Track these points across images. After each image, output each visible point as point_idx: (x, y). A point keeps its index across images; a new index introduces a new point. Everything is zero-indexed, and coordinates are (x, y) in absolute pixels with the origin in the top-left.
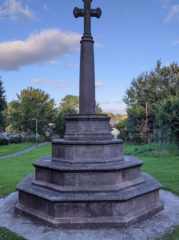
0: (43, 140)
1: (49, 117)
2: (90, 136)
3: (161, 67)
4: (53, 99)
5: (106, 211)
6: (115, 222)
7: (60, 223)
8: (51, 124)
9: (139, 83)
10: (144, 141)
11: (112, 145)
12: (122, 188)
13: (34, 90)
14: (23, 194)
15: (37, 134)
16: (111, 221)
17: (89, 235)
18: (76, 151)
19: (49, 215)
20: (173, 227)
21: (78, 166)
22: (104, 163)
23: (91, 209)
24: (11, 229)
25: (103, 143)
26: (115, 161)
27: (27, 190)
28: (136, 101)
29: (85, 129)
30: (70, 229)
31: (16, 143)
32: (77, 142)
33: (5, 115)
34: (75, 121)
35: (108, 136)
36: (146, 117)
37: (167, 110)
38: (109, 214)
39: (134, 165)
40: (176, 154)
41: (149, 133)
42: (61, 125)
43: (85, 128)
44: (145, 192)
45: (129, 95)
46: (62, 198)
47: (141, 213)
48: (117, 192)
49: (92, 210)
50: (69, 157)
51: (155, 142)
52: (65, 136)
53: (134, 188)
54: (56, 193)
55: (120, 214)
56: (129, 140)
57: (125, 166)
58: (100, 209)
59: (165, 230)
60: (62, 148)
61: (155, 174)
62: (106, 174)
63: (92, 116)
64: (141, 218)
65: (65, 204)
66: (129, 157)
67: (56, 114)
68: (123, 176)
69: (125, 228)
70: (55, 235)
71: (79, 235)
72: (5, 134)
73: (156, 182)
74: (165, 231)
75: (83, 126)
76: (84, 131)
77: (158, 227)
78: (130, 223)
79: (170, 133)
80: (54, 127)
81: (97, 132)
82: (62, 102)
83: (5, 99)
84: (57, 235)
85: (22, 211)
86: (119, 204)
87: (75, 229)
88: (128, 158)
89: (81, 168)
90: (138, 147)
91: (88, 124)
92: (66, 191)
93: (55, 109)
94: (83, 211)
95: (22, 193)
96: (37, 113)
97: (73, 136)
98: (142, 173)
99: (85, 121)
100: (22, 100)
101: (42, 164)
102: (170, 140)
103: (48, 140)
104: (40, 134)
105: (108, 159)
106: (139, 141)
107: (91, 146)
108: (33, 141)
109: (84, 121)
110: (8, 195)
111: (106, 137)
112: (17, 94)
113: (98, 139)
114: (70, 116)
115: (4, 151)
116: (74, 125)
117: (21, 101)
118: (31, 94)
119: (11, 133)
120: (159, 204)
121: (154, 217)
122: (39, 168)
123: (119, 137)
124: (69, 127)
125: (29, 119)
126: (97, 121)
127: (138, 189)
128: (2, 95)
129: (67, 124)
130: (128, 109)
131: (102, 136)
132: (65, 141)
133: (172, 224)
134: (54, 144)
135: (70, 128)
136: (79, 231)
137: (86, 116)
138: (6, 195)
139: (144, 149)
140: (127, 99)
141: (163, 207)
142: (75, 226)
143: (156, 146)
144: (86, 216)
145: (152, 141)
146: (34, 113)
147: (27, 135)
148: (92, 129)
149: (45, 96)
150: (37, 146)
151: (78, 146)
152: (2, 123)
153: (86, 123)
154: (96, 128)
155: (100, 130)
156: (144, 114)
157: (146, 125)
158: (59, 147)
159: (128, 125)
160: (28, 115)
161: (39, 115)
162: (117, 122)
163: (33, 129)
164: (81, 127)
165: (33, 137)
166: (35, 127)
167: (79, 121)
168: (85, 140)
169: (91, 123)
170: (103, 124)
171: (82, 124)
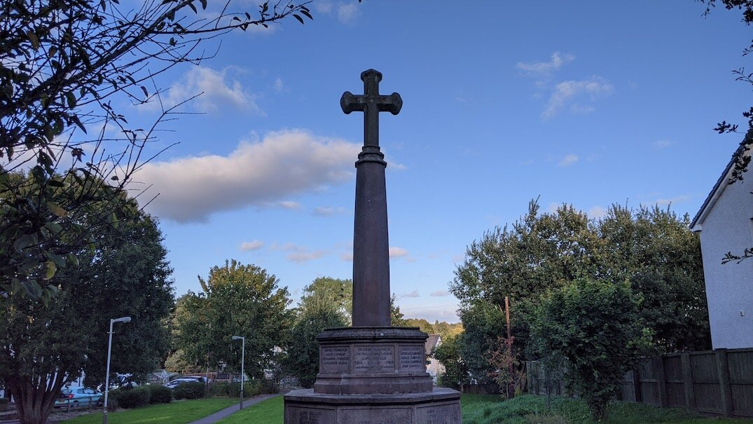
0: (257, 389)
1: (272, 333)
2: (379, 383)
3: (538, 216)
4: (286, 288)
8: (277, 350)
9: (489, 252)
10: (505, 391)
11: (432, 404)
13: (240, 267)
15: (243, 374)
18: (345, 420)
25: (411, 400)
28: (482, 293)
29: (365, 365)
31: (189, 397)
32: (346, 396)
33: (167, 327)
34: (342, 345)
35: (423, 382)
36: (508, 332)
37: (557, 316)
41: (517, 372)
42: (303, 352)
43: (365, 363)
45: (464, 279)
51: (531, 393)
52: (317, 383)
56: (467, 387)
60: (311, 413)
63: (383, 330)
67: (291, 324)
72: (164, 375)
75: (361, 356)
76: (365, 370)
79: (566, 370)
80: (285, 357)
81: (397, 371)
82: (307, 295)
83: (170, 289)
90: (492, 406)
91: (374, 352)
93: (289, 312)
96: (244, 322)
97: (336, 383)
99: (367, 344)
100: (210, 291)
102: (568, 387)
103: (270, 389)
104: (250, 375)
106: (492, 390)
107: (382, 407)
108: (233, 392)
109: (365, 345)
111: (417, 385)
112: (199, 277)
113: (398, 388)
114: (331, 332)
115: (159, 419)
116: (340, 354)
117: (209, 294)
118: (233, 277)
119: (179, 372)
123: (445, 380)
124: (326, 359)
125: (225, 338)
126: (396, 344)
128: (165, 280)
129: (324, 353)
130: (463, 312)
131: (408, 382)
132: (318, 395)
134: (288, 401)
135: (329, 361)
137: (368, 332)
139: (507, 411)
140: (461, 289)
143: (536, 403)
145: (525, 391)
146: (238, 322)
147: (220, 376)
148: (384, 365)
149: (266, 281)
150: (241, 405)
151: (349, 408)
152: (160, 348)
153: (370, 350)
154: (393, 362)
155: (404, 366)
156: (503, 324)
157: (509, 351)
158: (303, 410)
159: (466, 350)
160: (222, 327)
161: (249, 327)
162: (438, 343)
163: (235, 363)
164: (356, 360)
165: (233, 383)
166: (239, 356)
167: (353, 345)
168: (367, 391)
169: (382, 349)
170: (409, 351)
171: (359, 352)
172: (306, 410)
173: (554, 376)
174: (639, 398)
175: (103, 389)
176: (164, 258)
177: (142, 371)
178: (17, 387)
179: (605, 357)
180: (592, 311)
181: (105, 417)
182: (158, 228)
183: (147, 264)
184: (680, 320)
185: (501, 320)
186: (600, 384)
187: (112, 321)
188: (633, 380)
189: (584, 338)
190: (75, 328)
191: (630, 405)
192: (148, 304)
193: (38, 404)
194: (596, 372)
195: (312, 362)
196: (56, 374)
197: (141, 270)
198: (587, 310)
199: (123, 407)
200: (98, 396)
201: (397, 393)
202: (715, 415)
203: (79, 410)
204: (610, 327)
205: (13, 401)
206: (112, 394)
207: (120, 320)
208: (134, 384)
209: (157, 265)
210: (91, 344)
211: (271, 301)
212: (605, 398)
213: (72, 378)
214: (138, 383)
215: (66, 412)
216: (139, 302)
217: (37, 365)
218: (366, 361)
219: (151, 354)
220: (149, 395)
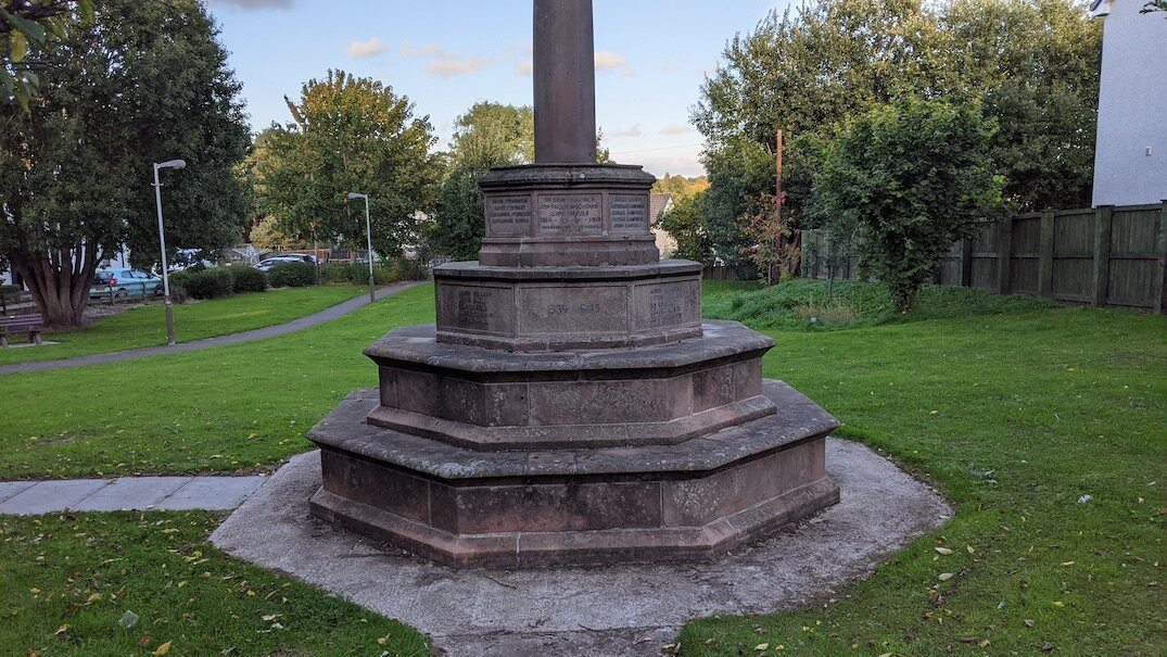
0: (393, 274)
1: (411, 190)
2: (577, 250)
4: (427, 118)
5: (639, 509)
6: (669, 545)
7: (478, 551)
8: (420, 216)
9: (758, 55)
10: (766, 275)
11: (658, 280)
12: (694, 430)
13: (351, 82)
14: (336, 457)
15: (372, 253)
16: (654, 543)
17: (580, 590)
18: (527, 303)
19: (437, 524)
20: (873, 560)
21: (536, 358)
22: (632, 344)
23: (585, 504)
24: (302, 576)
25: (626, 275)
26: (671, 339)
27: (353, 441)
28: (741, 125)
29: (556, 224)
30: (512, 571)
31: (292, 284)
32: (527, 269)
33: (245, 179)
34: (519, 193)
35: (645, 248)
36: (778, 186)
37: (857, 158)
38: (649, 518)
39: (739, 350)
40: (882, 316)
41: (787, 245)
42: (460, 220)
43: (556, 220)
44: (778, 443)
45: (714, 100)
46: (482, 469)
47: (762, 516)
48: (678, 443)
49: (590, 506)
50: (500, 327)
51: (805, 277)
52: (484, 250)
53: (735, 430)
54: (460, 451)
55: (688, 520)
56: (709, 271)
57: (704, 354)
58: (618, 503)
59: (843, 569)
60: (476, 294)
61: (808, 386)
62: (638, 383)
63: (584, 170)
64: (762, 530)
65: (492, 488)
66: (719, 324)
67: (440, 177)
68: (700, 391)
69: (706, 564)
70: (459, 591)
71: (545, 590)
72: (251, 252)
73: (816, 411)
74: (843, 573)
75: (550, 210)
76: (555, 230)
77: (819, 558)
78: (721, 550)
79: (862, 240)
80: (433, 227)
81: (605, 233)
82: (462, 130)
83: (242, 117)
84: (468, 592)
85: (338, 515)
86: (682, 485)
87: (531, 569)
88: (718, 328)
89: (547, 365)
90: (745, 295)
91: (569, 203)
92: (495, 444)
93: (434, 158)
94: (558, 509)
95: (335, 454)
96: (365, 172)
97: (513, 251)
98: (765, 381)
99: (559, 192)
100: (307, 122)
101: (403, 353)
102: (863, 266)
103: (413, 273)
104: (381, 252)
105: (643, 332)
106: (746, 273)
107: (583, 284)
108: (359, 277)
109: (555, 192)
110: (283, 464)
111: (636, 253)
112: (286, 98)
113: (608, 258)
114: (500, 173)
115: (252, 313)
116: (518, 208)
117: (305, 127)
118: (340, 99)
119: (274, 248)
120: (823, 486)
121: (805, 526)
122: (390, 367)
124: (495, 215)
125: (338, 197)
126: (603, 191)
127: (752, 435)
128: (231, 102)
129: (491, 205)
130: (710, 155)
131: (623, 249)
132: (486, 268)
133: (870, 548)
135: (500, 219)
136: (545, 577)
137: (561, 173)
138: (273, 463)
139: (766, 302)
140: (708, 117)
141: (837, 493)
142: (529, 562)
143: (811, 290)
144: (568, 528)
145: (797, 274)
146: (355, 171)
147: (335, 254)
148: (586, 224)
149: (394, 106)
150: (372, 296)
151: (534, 286)
152: (238, 209)
153: (563, 200)
154: (599, 219)
155: (616, 226)
156: (771, 173)
157: (777, 214)
158: (463, 289)
159: (711, 216)
160: (331, 179)
161: (373, 179)
162: (667, 206)
163: (356, 235)
164: (543, 216)
165: (357, 264)
166: (362, 224)
167: (537, 193)
168: (560, 262)
169: (582, 199)
170: (624, 203)
171: (547, 204)
172: (469, 289)
173: (842, 251)
174: (968, 280)
175: (160, 272)
176: (224, 65)
177: (216, 244)
178: (29, 269)
179: (924, 219)
180: (913, 147)
181: (168, 311)
182: (208, 13)
183: (199, 76)
184: (1048, 165)
185: (768, 167)
186: (912, 260)
187: (157, 167)
188: (961, 255)
189: (896, 190)
190: (99, 177)
191: (952, 291)
192: (209, 141)
193: (65, 294)
194: (909, 241)
195: (475, 234)
196: (84, 248)
197: (189, 84)
198: (905, 147)
199: (195, 298)
200: (155, 282)
201: (605, 264)
202: (1078, 303)
203: (129, 302)
204: (939, 174)
205: (26, 289)
206: (174, 279)
207: (168, 164)
208: (207, 263)
209: (215, 76)
210: (129, 204)
211: (405, 140)
212: (916, 281)
213: (110, 254)
214: (213, 261)
215: (110, 304)
216: (194, 138)
217: (51, 234)
218: (558, 218)
219: (226, 218)
220: (232, 281)
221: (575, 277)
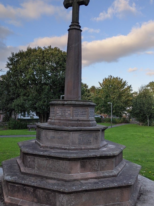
1: (125, 102)
2: (64, 122)
4: (131, 85)
5: (50, 200)
11: (82, 132)
13: (113, 78)
18: (46, 135)
22: (69, 149)
26: (85, 149)
29: (60, 115)
34: (54, 106)
35: (85, 123)
38: (53, 204)
43: (60, 114)
46: (12, 179)
49: (38, 196)
53: (94, 180)
58: (45, 197)
63: (66, 101)
65: (16, 185)
68: (83, 166)
75: (59, 111)
76: (60, 116)
80: (131, 111)
81: (71, 118)
86: (62, 195)
91: (64, 110)
92: (25, 173)
94: (31, 195)
99: (61, 107)
103: (126, 122)
105: (74, 146)
107: (59, 131)
109: (60, 107)
112: (99, 82)
116: (53, 110)
117: (103, 88)
118: (111, 81)
126: (71, 107)
127: (96, 183)
131: (76, 122)
135: (52, 113)
144: (33, 201)
148: (67, 115)
149: (123, 83)
151: (47, 130)
154: (70, 114)
155: (75, 116)
160: (107, 99)
164: (57, 112)
167: (56, 107)
168: (59, 125)
169: (66, 109)
170: (79, 110)
171: (58, 109)
187: (61, 96)
211: (125, 90)
218: (60, 113)
221: (56, 129)
